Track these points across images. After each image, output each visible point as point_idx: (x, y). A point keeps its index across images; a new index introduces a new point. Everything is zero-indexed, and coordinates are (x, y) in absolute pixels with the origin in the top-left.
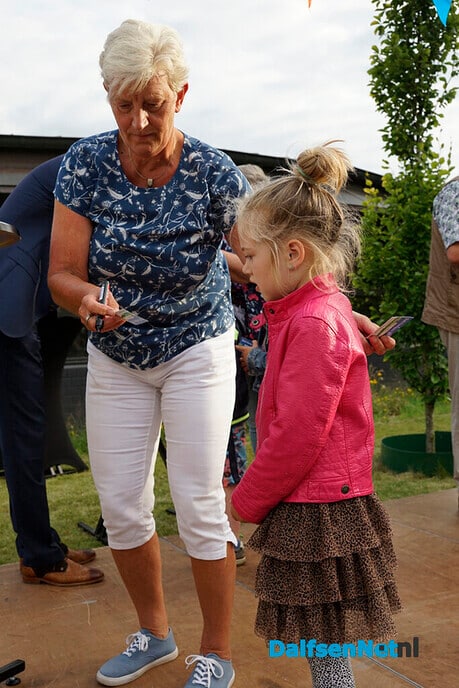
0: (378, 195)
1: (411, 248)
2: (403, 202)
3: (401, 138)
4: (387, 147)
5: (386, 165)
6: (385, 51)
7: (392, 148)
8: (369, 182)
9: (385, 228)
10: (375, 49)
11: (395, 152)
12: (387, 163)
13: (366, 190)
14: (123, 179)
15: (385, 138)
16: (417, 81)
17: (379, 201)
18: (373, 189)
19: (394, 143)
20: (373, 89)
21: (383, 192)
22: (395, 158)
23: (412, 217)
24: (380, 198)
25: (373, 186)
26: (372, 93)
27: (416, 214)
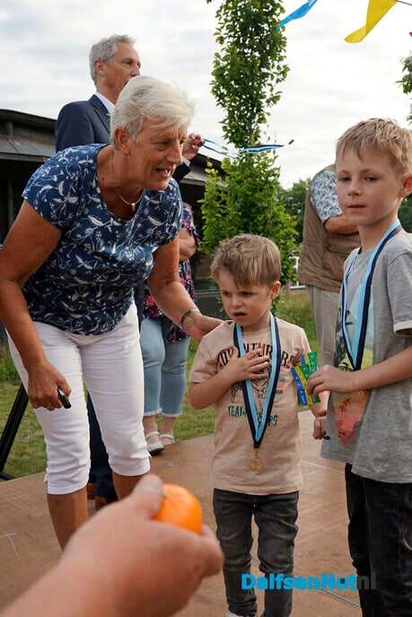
0: (218, 175)
1: (245, 220)
2: (240, 182)
3: (237, 130)
4: (226, 136)
5: (225, 151)
6: (225, 59)
7: (230, 138)
8: (210, 164)
9: (224, 203)
10: (217, 55)
11: (232, 140)
12: (226, 149)
13: (207, 170)
14: (103, 206)
15: (225, 128)
16: (250, 84)
17: (218, 180)
18: (213, 170)
19: (233, 133)
20: (214, 88)
21: (222, 173)
22: (233, 145)
23: (247, 196)
24: (220, 178)
25: (213, 167)
26: (213, 91)
27: (250, 193)
